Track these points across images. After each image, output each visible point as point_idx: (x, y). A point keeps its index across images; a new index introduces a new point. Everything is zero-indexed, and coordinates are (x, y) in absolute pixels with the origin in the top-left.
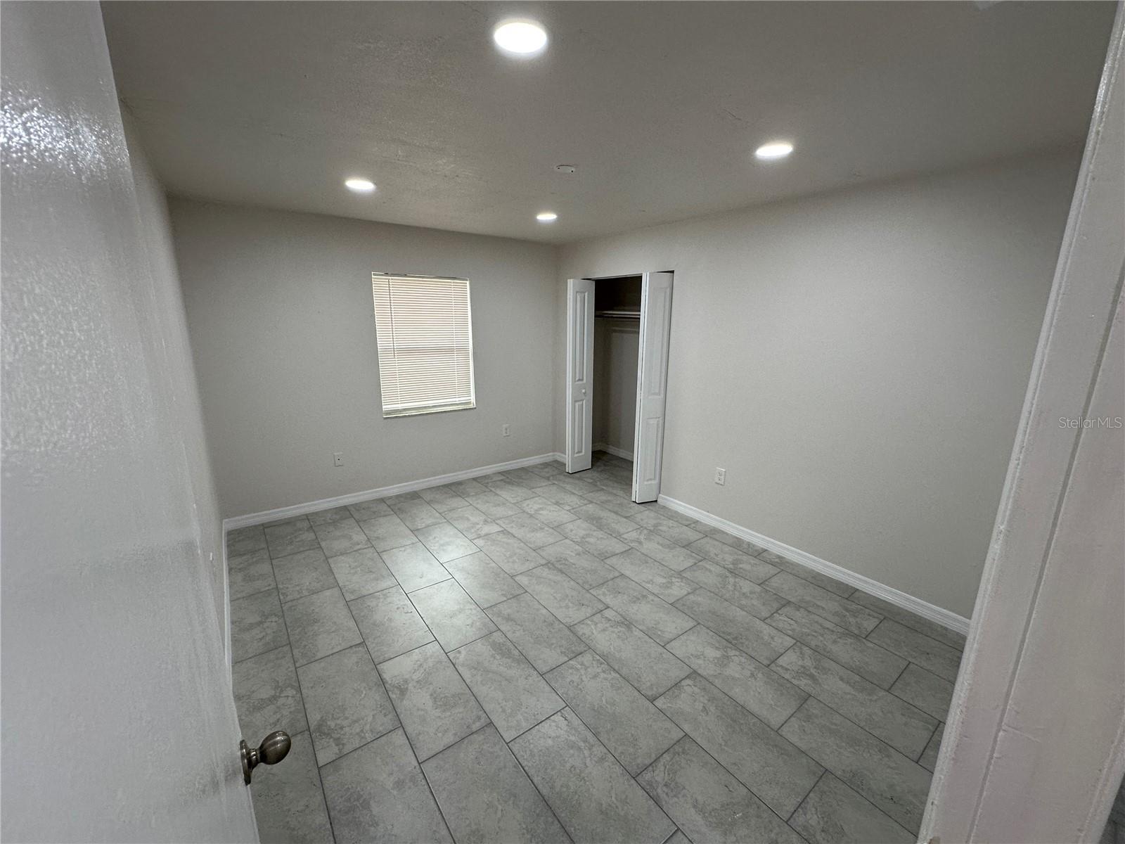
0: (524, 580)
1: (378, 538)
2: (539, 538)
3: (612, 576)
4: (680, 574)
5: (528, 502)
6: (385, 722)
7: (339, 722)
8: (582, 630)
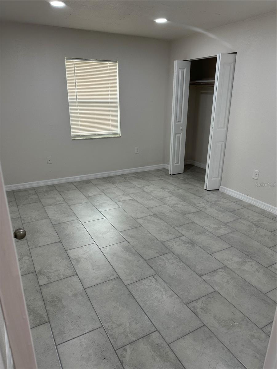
0: (141, 221)
1: (69, 199)
2: (151, 203)
3: (187, 222)
4: (226, 224)
5: (147, 187)
6: (69, 272)
7: (48, 270)
8: (168, 244)
